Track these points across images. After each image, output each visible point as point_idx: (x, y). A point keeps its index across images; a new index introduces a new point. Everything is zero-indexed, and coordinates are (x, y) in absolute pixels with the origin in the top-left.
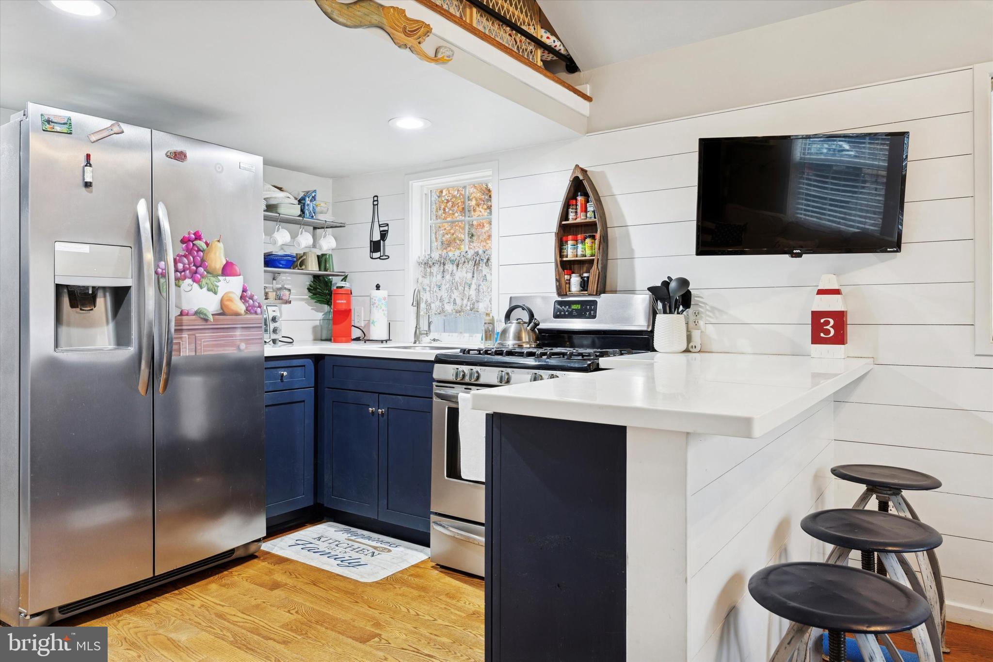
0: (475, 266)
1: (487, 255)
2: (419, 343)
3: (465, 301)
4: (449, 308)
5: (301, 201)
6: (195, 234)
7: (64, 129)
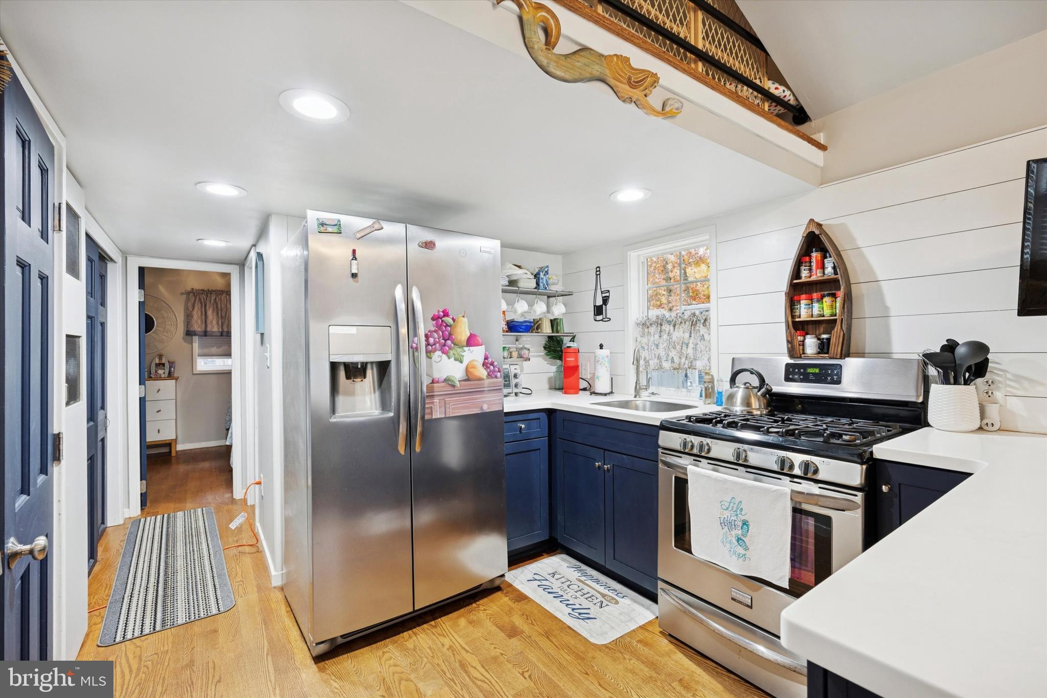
0: (691, 326)
1: (704, 316)
2: (639, 397)
3: (683, 360)
4: (667, 365)
5: (536, 276)
6: (443, 312)
7: (335, 229)
